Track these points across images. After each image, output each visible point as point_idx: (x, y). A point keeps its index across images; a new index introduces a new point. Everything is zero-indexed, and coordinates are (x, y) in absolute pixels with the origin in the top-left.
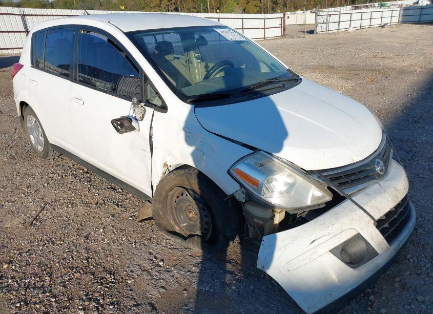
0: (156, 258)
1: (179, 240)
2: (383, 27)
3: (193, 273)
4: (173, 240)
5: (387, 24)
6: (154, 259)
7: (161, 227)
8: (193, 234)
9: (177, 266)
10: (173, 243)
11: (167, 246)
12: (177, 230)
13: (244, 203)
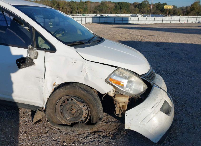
0: (58, 142)
1: (68, 128)
2: (86, 24)
3: (87, 143)
4: (63, 129)
5: (88, 23)
6: (59, 143)
7: (53, 123)
8: (75, 122)
9: (75, 143)
10: (63, 131)
11: (61, 133)
12: (63, 122)
13: (114, 96)
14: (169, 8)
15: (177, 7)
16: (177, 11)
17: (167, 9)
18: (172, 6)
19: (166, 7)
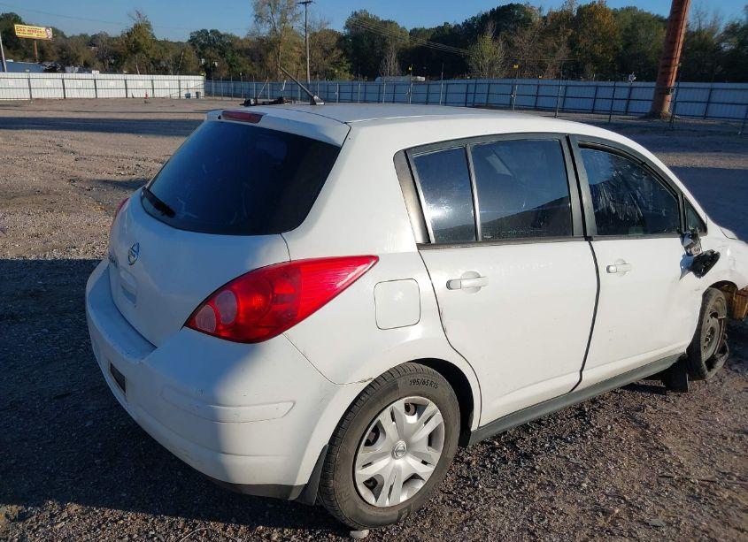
14: (34, 35)
15: (66, 34)
16: (73, 49)
17: (29, 41)
18: (47, 28)
19: (22, 31)
